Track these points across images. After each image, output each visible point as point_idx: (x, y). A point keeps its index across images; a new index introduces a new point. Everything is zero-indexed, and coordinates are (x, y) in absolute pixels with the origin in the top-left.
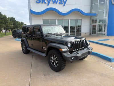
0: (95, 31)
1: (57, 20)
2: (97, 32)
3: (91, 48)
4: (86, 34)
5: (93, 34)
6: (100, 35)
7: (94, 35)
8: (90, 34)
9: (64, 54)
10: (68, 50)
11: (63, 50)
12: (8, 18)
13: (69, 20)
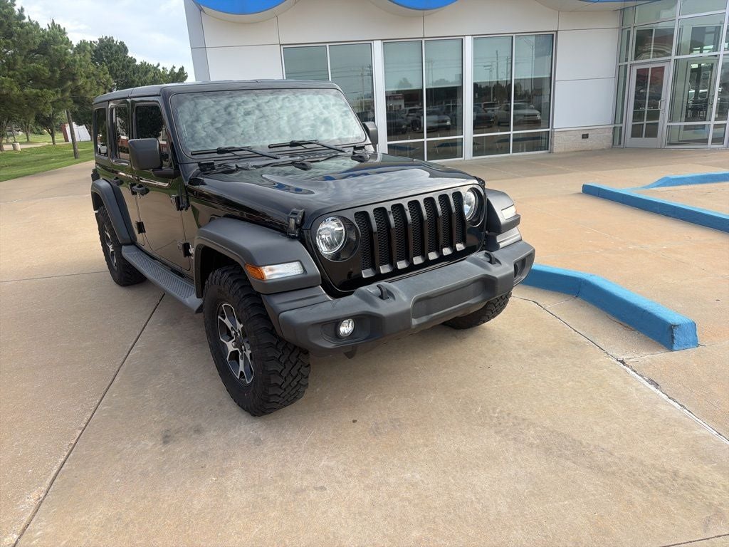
0: (655, 115)
1: (378, 48)
2: (663, 122)
3: (528, 246)
4: (585, 136)
5: (636, 133)
6: (691, 141)
7: (643, 141)
8: (617, 133)
9: (279, 303)
10: (314, 269)
11: (274, 273)
12: (82, 47)
13: (468, 42)
